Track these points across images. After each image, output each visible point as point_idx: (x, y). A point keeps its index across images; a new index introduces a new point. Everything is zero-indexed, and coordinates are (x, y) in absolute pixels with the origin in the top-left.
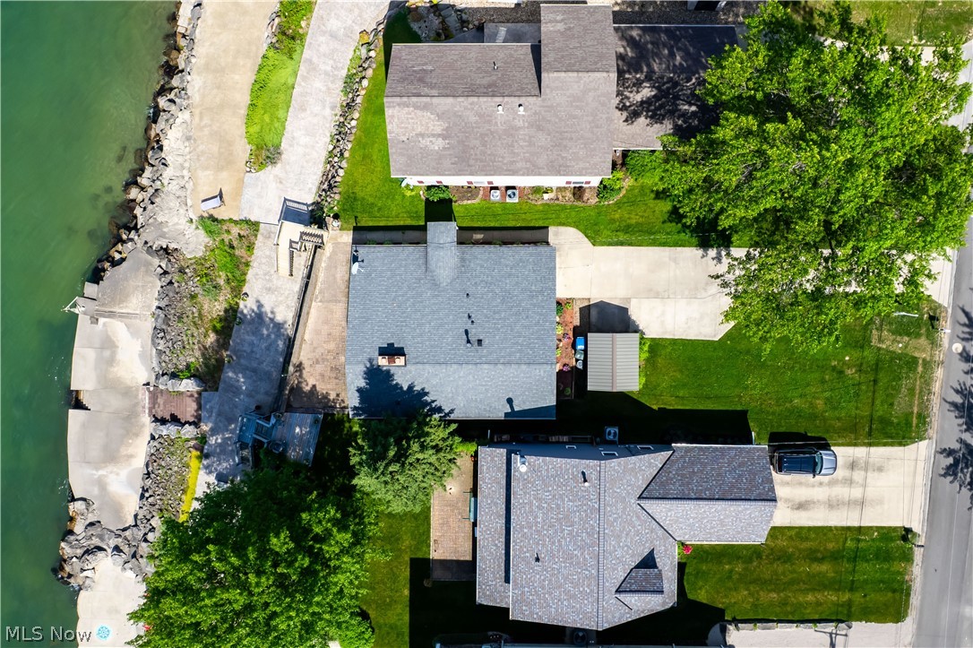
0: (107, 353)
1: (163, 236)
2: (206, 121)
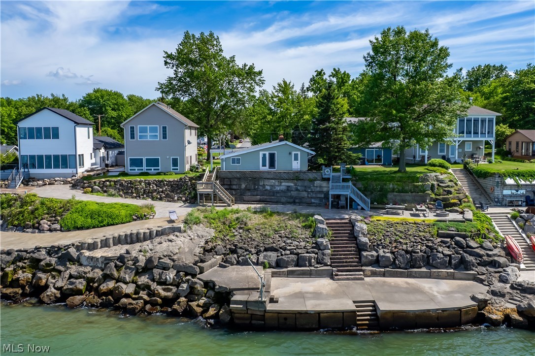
0: (308, 295)
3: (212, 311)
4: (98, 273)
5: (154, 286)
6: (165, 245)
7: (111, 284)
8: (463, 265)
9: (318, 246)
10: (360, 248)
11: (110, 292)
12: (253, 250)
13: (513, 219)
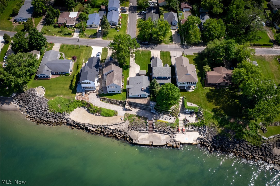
0: (144, 139)
1: (126, 128)
2: (110, 122)
3: (130, 141)
4: (112, 131)
5: (121, 134)
6: (122, 126)
7: (114, 134)
8: (169, 133)
9: (147, 128)
10: (153, 128)
11: (115, 135)
12: (136, 128)
13: (183, 120)
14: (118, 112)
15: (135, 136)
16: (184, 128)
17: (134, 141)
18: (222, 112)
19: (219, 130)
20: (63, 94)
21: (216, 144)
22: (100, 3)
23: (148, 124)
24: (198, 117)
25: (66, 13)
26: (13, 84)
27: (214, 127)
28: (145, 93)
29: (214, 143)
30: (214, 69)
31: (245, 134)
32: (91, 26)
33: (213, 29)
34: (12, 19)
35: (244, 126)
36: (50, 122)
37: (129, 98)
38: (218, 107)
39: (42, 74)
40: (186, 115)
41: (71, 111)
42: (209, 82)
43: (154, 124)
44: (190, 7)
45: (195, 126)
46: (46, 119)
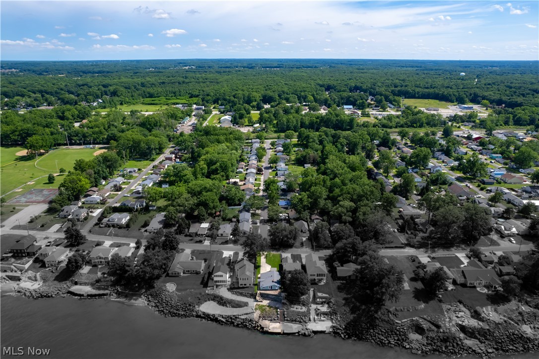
0: (275, 328)
1: (257, 318)
2: (241, 312)
3: (261, 330)
4: (242, 321)
5: (252, 324)
6: (253, 315)
7: (245, 324)
8: (300, 322)
9: (278, 317)
10: (285, 317)
12: (267, 318)
13: (315, 310)
14: (249, 303)
15: (266, 324)
16: (316, 317)
17: (265, 329)
18: (353, 300)
19: (352, 317)
20: (193, 289)
21: (350, 331)
22: (232, 216)
23: (279, 313)
24: (329, 307)
25: (197, 224)
26: (148, 275)
27: (346, 314)
28: (276, 284)
29: (347, 330)
30: (344, 265)
31: (378, 319)
32: (222, 235)
33: (341, 232)
34: (143, 230)
35: (376, 312)
36: (179, 314)
37: (260, 290)
38: (349, 296)
39: (175, 271)
40: (317, 305)
41: (201, 304)
42: (339, 275)
43: (286, 313)
44: (320, 218)
45: (326, 315)
46: (175, 312)
